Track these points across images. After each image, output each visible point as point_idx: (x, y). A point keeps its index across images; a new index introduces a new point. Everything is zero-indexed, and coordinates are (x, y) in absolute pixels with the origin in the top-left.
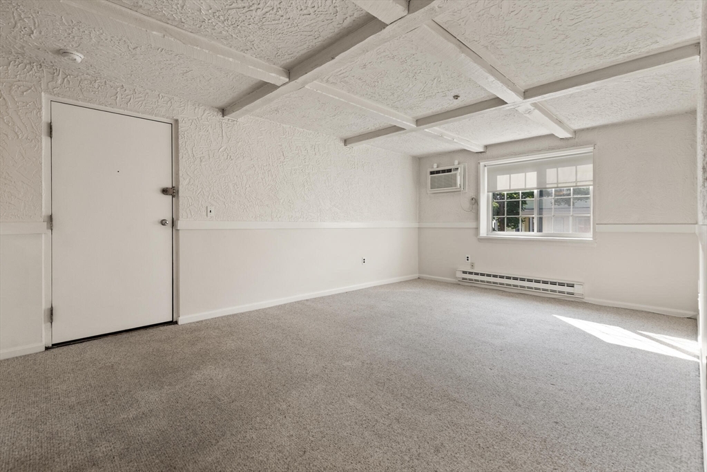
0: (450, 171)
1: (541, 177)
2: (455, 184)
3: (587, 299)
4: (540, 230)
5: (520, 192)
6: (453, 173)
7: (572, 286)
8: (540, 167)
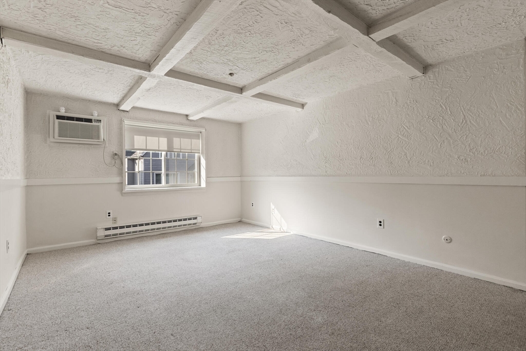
0: (90, 121)
1: (170, 144)
2: (98, 137)
3: (203, 225)
4: (167, 182)
5: (151, 152)
6: (93, 123)
7: (195, 218)
8: (169, 135)
